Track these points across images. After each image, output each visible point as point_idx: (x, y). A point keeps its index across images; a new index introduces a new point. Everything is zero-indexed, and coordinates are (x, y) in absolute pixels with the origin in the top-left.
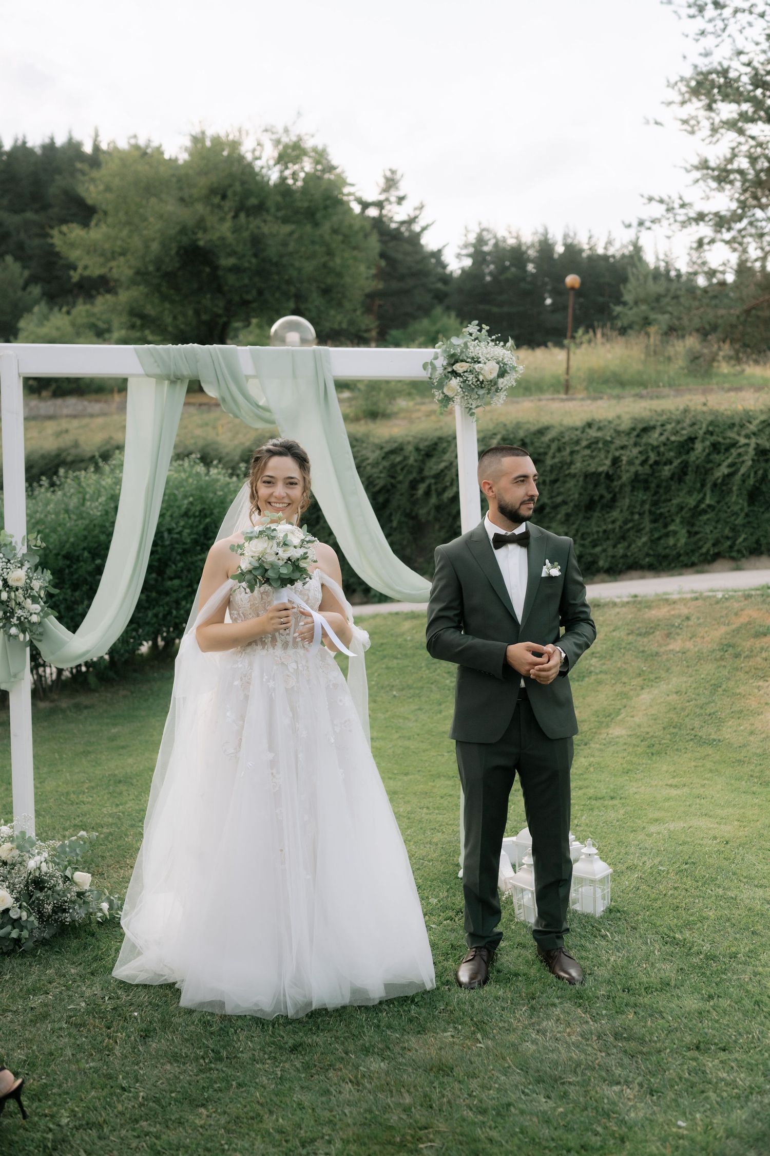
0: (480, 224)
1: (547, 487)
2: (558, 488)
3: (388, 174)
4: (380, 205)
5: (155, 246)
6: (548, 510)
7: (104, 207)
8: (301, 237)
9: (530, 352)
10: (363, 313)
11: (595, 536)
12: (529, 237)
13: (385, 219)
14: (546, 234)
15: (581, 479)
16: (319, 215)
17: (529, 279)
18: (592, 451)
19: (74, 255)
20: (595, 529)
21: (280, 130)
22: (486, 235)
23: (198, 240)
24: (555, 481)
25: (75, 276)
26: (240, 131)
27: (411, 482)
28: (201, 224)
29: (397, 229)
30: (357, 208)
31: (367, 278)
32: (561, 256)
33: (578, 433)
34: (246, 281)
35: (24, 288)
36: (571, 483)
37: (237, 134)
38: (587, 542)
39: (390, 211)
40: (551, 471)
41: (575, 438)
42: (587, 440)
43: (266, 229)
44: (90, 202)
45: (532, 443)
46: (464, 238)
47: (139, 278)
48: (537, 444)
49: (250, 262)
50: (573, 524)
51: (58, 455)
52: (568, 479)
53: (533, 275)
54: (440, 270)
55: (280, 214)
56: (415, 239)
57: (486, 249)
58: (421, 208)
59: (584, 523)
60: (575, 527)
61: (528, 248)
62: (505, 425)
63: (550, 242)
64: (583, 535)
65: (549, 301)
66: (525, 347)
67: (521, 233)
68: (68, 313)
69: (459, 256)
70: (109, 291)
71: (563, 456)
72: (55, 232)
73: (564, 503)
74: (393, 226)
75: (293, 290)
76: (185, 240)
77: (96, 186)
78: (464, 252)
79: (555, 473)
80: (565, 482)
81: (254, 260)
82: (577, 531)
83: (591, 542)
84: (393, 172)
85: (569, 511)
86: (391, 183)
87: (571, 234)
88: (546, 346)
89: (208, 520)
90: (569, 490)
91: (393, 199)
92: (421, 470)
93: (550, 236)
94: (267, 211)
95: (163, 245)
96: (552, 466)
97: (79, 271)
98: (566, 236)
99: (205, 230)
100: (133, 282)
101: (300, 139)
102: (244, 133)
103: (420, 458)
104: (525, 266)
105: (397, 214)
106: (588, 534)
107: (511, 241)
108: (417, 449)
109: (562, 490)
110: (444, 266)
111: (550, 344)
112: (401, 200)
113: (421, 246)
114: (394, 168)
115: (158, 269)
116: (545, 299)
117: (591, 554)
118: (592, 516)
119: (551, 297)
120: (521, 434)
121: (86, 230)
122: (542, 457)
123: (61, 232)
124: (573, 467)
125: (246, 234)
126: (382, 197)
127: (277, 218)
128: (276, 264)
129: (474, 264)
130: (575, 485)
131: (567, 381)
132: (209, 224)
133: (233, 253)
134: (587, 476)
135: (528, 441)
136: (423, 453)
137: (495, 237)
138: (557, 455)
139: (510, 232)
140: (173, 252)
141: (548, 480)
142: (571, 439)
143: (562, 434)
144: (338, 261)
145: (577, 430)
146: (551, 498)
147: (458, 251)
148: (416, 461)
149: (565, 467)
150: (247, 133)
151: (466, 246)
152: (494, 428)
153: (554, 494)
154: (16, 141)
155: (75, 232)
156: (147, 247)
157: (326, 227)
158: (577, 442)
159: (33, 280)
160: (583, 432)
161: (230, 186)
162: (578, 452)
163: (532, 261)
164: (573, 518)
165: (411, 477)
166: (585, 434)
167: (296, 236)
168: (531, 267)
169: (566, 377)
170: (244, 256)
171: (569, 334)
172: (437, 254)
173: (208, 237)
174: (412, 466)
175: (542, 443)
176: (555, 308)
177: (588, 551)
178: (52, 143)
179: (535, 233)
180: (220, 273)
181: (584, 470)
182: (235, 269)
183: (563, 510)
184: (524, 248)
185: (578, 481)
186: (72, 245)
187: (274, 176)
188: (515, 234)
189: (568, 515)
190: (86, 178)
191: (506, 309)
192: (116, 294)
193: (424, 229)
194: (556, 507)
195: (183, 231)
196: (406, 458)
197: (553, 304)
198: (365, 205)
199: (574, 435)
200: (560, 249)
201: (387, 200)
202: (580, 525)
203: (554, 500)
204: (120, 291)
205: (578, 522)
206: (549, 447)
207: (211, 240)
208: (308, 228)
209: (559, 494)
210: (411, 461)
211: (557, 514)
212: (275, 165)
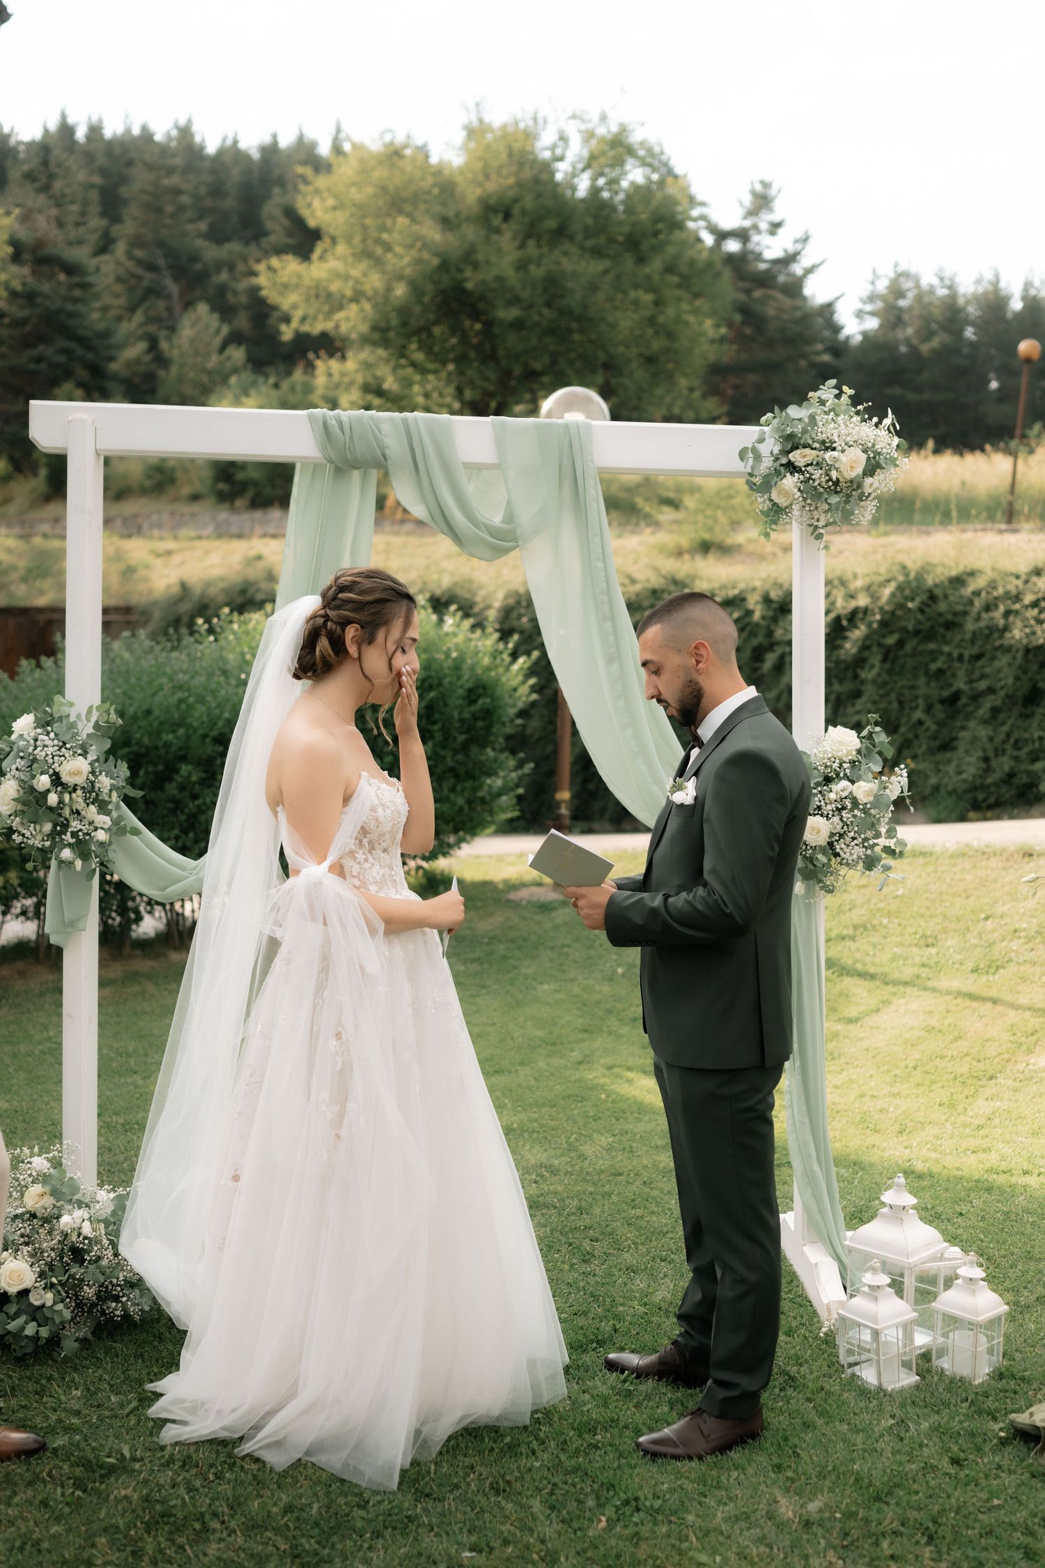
0: (896, 265)
1: (965, 666)
2: (982, 667)
3: (758, 187)
4: (742, 235)
5: (400, 291)
6: (964, 700)
7: (332, 231)
8: (618, 277)
9: (956, 458)
10: (704, 396)
11: (1037, 745)
12: (967, 287)
13: (750, 257)
14: (996, 283)
15: (1020, 655)
16: (645, 246)
17: (965, 351)
18: (1040, 612)
19: (287, 302)
20: (1036, 735)
21: (596, 118)
22: (907, 284)
23: (465, 280)
24: (978, 657)
25: (287, 333)
26: (535, 119)
27: (755, 649)
28: (469, 257)
29: (767, 271)
30: (708, 239)
31: (713, 342)
32: (1018, 315)
33: (1020, 583)
34: (534, 341)
35: (222, 349)
36: (1004, 660)
37: (531, 123)
38: (1022, 753)
39: (758, 244)
40: (973, 641)
41: (1014, 592)
42: (1035, 593)
43: (567, 265)
44: (312, 223)
45: (946, 596)
46: (870, 287)
47: (377, 336)
48: (952, 598)
49: (540, 314)
50: (1003, 724)
51: (243, 592)
52: (999, 654)
53: (972, 345)
54: (827, 334)
55: (589, 243)
56: (794, 289)
57: (902, 303)
58: (805, 240)
59: (1019, 723)
60: (1005, 728)
61: (968, 302)
62: (904, 567)
63: (1003, 293)
64: (1016, 741)
65: (994, 385)
66: (949, 451)
67: (958, 280)
68: (276, 386)
69: (860, 314)
70: (331, 355)
71: (992, 619)
72: (261, 267)
73: (991, 690)
74: (763, 266)
75: (602, 356)
76: (445, 280)
77: (323, 200)
78: (868, 308)
79: (979, 643)
80: (993, 659)
81: (546, 311)
82: (1008, 735)
83: (1029, 754)
84: (766, 185)
85: (998, 703)
86: (762, 201)
87: (1037, 283)
88: (983, 450)
89: (432, 694)
90: (999, 670)
91: (764, 226)
92: (770, 633)
93: (1002, 285)
94: (571, 238)
95: (415, 288)
96: (974, 633)
97: (295, 324)
98: (1028, 285)
99: (476, 266)
100: (366, 340)
101: (624, 129)
102: (540, 121)
103: (771, 613)
104: (962, 330)
105: (771, 248)
106: (1026, 740)
107: (942, 292)
108: (767, 600)
109: (988, 670)
110: (837, 329)
111: (988, 447)
112: (775, 227)
113: (804, 299)
114: (767, 179)
115: (404, 324)
116: (989, 382)
117: (1029, 773)
118: (1032, 715)
119: (998, 379)
120: (930, 581)
121: (305, 265)
122: (959, 619)
123: (270, 268)
124: (1007, 635)
125: (536, 272)
126: (747, 223)
127: (583, 249)
128: (579, 319)
129: (881, 326)
130: (1009, 664)
131: (1011, 504)
132: (480, 257)
133: (515, 301)
134: (1027, 650)
135: (938, 592)
136: (775, 606)
137: (918, 286)
138: (984, 615)
139: (942, 279)
140: (427, 299)
141: (966, 654)
142: (1007, 593)
143: (993, 585)
144: (671, 312)
145: (1018, 577)
146: (971, 682)
147: (859, 305)
148: (763, 618)
149: (996, 635)
150: (545, 122)
151: (871, 298)
152: (889, 571)
153: (976, 675)
154: (224, 140)
155: (289, 266)
156: (389, 289)
157: (655, 266)
158: (1017, 598)
159: (235, 338)
160: (1026, 582)
161: (515, 200)
162: (1017, 612)
163: (972, 324)
164: (1002, 716)
165: (755, 642)
166: (1030, 585)
167: (610, 277)
168: (969, 333)
169: (1009, 497)
170: (531, 306)
171: (1018, 432)
172: (827, 310)
173: (480, 276)
174: (757, 625)
175: (961, 596)
176: (1005, 395)
177: (1023, 767)
178: (275, 143)
179: (978, 281)
180: (496, 330)
181: (1025, 641)
182: (518, 325)
183: (988, 703)
184: (961, 301)
185: (1014, 658)
186: (286, 287)
187: (583, 186)
188: (947, 282)
189: (995, 711)
190: (310, 188)
191: (926, 396)
192: (343, 358)
193: (809, 271)
194: (976, 697)
195: (445, 265)
196: (749, 613)
197: (1000, 389)
198: (722, 236)
199: (1013, 585)
200: (1017, 305)
201: (755, 227)
202: (1013, 726)
203: (975, 685)
204: (349, 354)
205: (1009, 723)
206: (971, 603)
207: (484, 281)
208: (629, 263)
209: (983, 677)
210: (757, 616)
211: (978, 707)
212: (583, 170)
